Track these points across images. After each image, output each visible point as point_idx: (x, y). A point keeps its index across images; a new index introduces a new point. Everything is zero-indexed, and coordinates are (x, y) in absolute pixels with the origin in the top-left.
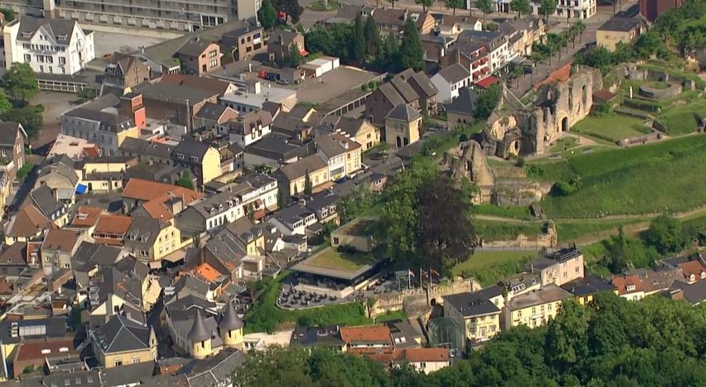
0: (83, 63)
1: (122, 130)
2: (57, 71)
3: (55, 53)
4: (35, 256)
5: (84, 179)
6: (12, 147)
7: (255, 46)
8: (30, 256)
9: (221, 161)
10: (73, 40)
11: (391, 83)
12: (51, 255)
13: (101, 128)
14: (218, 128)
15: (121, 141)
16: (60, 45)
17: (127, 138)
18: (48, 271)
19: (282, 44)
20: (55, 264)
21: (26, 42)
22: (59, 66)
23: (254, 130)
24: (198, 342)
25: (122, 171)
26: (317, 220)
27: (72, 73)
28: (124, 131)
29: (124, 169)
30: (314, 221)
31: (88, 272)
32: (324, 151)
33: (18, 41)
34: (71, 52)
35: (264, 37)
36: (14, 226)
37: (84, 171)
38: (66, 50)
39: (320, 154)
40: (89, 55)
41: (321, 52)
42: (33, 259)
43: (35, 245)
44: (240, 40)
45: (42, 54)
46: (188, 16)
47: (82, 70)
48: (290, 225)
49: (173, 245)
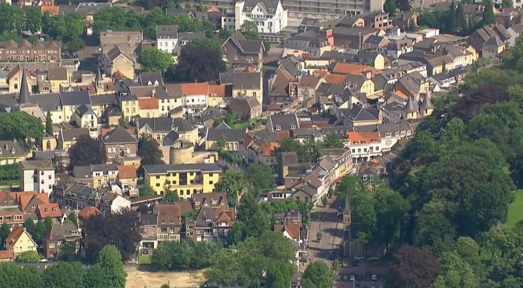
0: (282, 28)
1: (322, 46)
2: (266, 31)
3: (266, 20)
4: (294, 91)
5: (305, 68)
6: (258, 55)
7: (384, 23)
8: (291, 90)
9: (385, 64)
10: (278, 12)
11: (484, 29)
12: (303, 90)
13: (309, 45)
14: (379, 49)
15: (322, 53)
16: (270, 14)
17: (325, 52)
18: (301, 99)
19: (404, 19)
20: (306, 95)
21: (248, 13)
22: (268, 28)
23: (403, 48)
24: (410, 112)
25: (327, 65)
26: (455, 81)
27: (276, 32)
28: (324, 47)
29: (328, 64)
30: (454, 81)
31: (327, 96)
32: (452, 54)
33: (243, 13)
34: (275, 20)
35: (389, 19)
36: (275, 80)
37: (305, 64)
38: (273, 18)
39: (449, 55)
40: (285, 24)
41: (427, 27)
42: (293, 93)
43: (294, 84)
44: (376, 19)
45: (258, 20)
46: (337, 11)
47: (281, 32)
48: (441, 81)
49: (370, 92)
